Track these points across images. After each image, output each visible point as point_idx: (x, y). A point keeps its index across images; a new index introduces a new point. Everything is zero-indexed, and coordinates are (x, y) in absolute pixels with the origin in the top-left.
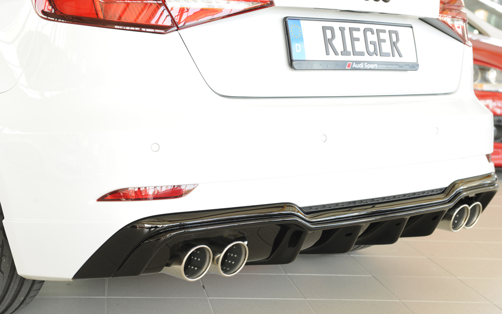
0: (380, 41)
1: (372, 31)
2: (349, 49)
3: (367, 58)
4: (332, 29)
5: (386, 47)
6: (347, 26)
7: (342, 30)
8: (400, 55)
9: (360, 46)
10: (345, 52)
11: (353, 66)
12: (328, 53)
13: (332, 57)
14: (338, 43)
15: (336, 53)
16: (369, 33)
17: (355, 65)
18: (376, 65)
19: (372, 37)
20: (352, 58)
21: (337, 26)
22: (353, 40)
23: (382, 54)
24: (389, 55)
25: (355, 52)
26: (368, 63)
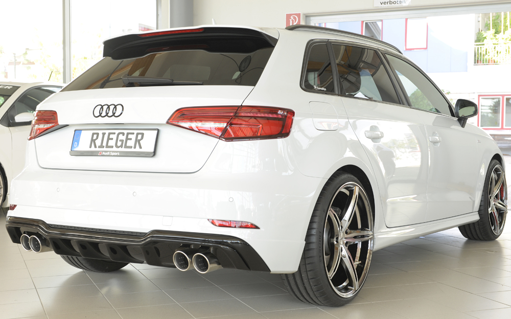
0: (127, 139)
1: (123, 134)
2: (104, 144)
3: (115, 149)
4: (98, 134)
5: (131, 143)
6: (107, 132)
7: (104, 134)
8: (141, 147)
9: (111, 143)
10: (101, 146)
12: (90, 147)
13: (93, 149)
14: (98, 142)
15: (95, 147)
16: (121, 135)
17: (104, 153)
18: (118, 153)
19: (121, 137)
20: (105, 149)
21: (100, 132)
22: (109, 139)
23: (126, 147)
24: (131, 147)
25: (107, 146)
26: (113, 152)
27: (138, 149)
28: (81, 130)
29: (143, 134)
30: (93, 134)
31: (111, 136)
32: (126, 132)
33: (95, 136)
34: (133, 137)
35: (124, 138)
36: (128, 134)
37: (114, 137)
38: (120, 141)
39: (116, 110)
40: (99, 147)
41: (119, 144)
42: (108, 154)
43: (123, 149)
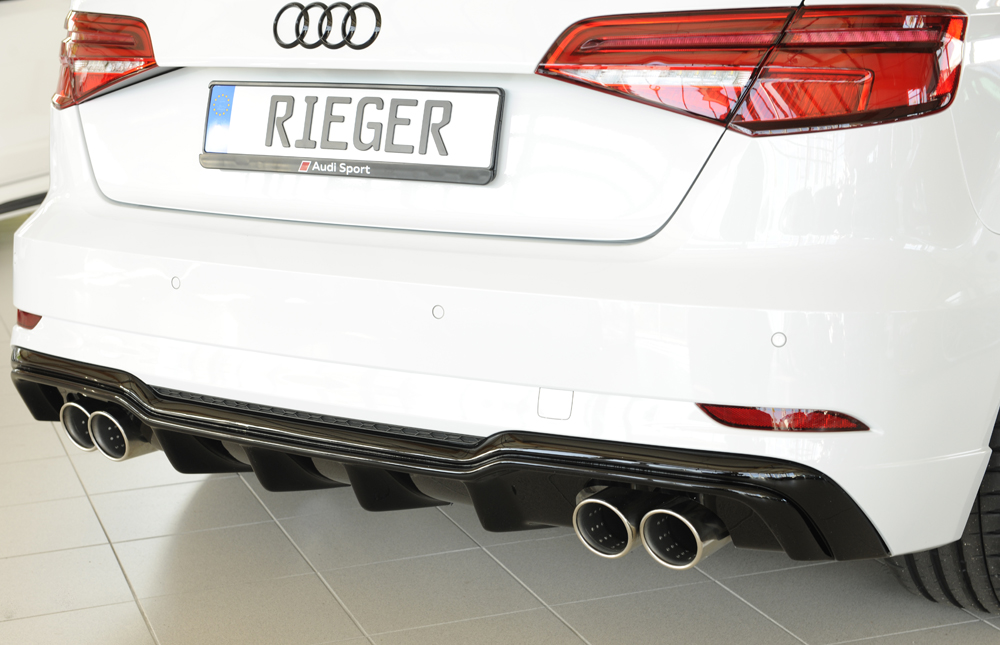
0: (395, 121)
1: (380, 104)
2: (317, 135)
3: (353, 154)
4: (291, 101)
5: (407, 135)
6: (323, 94)
7: (312, 101)
8: (444, 151)
9: (342, 132)
10: (307, 142)
11: (314, 168)
12: (269, 143)
13: (277, 149)
14: (295, 128)
15: (286, 143)
16: (370, 109)
17: (316, 166)
18: (367, 168)
19: (372, 114)
20: (319, 153)
21: (300, 95)
22: (330, 119)
23: (391, 147)
24: (411, 150)
25: (327, 143)
26: (348, 163)
27: (433, 158)
28: (232, 85)
29: (448, 107)
30: (275, 100)
31: (338, 110)
32: (388, 96)
33: (282, 109)
34: (416, 114)
35: (382, 117)
36: (396, 104)
37: (348, 111)
38: (371, 125)
39: (354, 23)
40: (299, 144)
41: (368, 136)
42: (332, 168)
43: (382, 156)
